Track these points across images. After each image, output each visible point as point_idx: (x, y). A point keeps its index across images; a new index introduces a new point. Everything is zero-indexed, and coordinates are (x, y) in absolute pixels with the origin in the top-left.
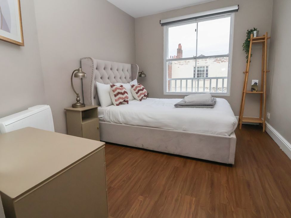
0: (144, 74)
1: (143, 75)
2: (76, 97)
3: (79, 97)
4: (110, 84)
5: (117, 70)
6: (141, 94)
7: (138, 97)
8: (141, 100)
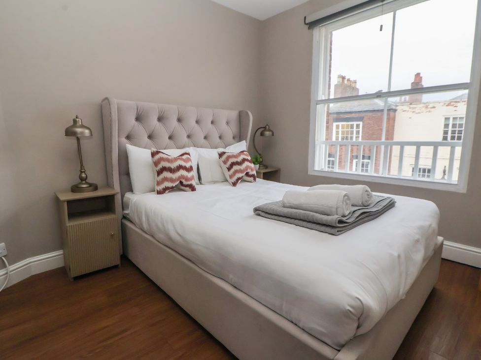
0: (269, 130)
1: (267, 133)
2: (80, 173)
3: (84, 172)
4: (150, 149)
5: (197, 122)
6: (236, 172)
7: (231, 177)
8: (234, 184)
